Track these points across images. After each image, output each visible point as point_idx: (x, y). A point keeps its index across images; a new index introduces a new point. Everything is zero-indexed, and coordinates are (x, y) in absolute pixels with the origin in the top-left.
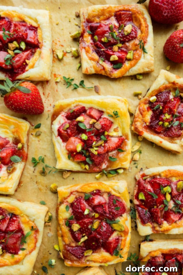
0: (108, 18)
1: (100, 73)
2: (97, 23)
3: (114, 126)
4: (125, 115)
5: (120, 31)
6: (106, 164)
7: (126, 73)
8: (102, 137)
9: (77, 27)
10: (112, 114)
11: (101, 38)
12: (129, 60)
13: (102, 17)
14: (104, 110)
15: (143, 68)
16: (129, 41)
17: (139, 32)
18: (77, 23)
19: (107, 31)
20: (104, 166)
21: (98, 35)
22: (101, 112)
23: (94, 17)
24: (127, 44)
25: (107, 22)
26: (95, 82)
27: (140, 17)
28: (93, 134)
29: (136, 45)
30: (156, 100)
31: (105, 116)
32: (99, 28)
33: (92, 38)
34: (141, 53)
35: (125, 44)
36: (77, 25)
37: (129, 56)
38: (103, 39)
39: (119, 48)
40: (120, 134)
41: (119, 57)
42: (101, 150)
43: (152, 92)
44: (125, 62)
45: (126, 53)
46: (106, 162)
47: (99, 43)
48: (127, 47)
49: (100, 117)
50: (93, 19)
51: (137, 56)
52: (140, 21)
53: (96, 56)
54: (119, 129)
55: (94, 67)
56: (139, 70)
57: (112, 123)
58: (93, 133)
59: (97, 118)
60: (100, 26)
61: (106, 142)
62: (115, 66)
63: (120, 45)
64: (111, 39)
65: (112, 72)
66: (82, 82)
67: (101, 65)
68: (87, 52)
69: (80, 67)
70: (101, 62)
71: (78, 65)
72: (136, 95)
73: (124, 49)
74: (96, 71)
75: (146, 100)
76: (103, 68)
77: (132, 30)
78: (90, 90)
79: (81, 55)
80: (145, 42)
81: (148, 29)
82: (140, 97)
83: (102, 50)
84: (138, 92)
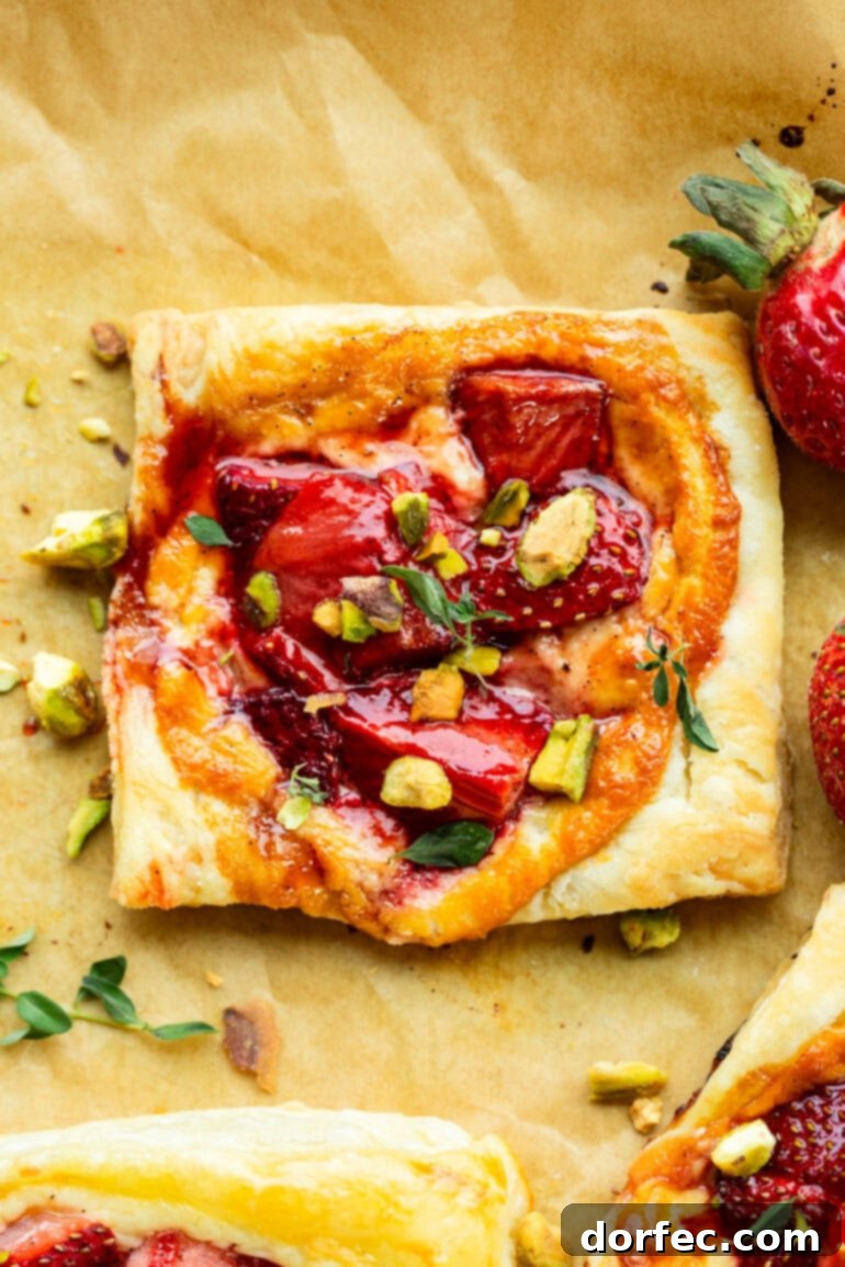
0: (394, 426)
1: (282, 901)
2: (289, 456)
5: (490, 536)
9: (105, 459)
11: (315, 600)
12: (554, 797)
13: (331, 411)
16: (563, 629)
17: (659, 557)
18: (100, 426)
19: (372, 546)
21: (285, 572)
23: (256, 400)
24: (548, 651)
25: (387, 457)
27: (675, 427)
29: (627, 667)
32: (302, 520)
33: (233, 585)
34: (666, 743)
35: (531, 652)
36: (101, 441)
37: (559, 763)
38: (325, 615)
39: (471, 682)
41: (457, 778)
44: (515, 816)
45: (534, 736)
47: (290, 645)
48: (542, 680)
50: (245, 421)
51: (621, 769)
52: (672, 462)
55: (223, 857)
56: (639, 887)
60: (309, 500)
62: (423, 848)
63: (484, 661)
64: (391, 620)
65: (392, 894)
66: (110, 972)
67: (290, 836)
68: (172, 715)
69: (101, 831)
70: (296, 813)
71: (85, 814)
72: (616, 1097)
73: (518, 696)
74: (239, 887)
75: (686, 1151)
76: (315, 865)
77: (599, 542)
78: (178, 1043)
79: (112, 732)
80: (705, 652)
81: (733, 544)
82: (649, 1111)
83: (313, 704)
84: (626, 1069)
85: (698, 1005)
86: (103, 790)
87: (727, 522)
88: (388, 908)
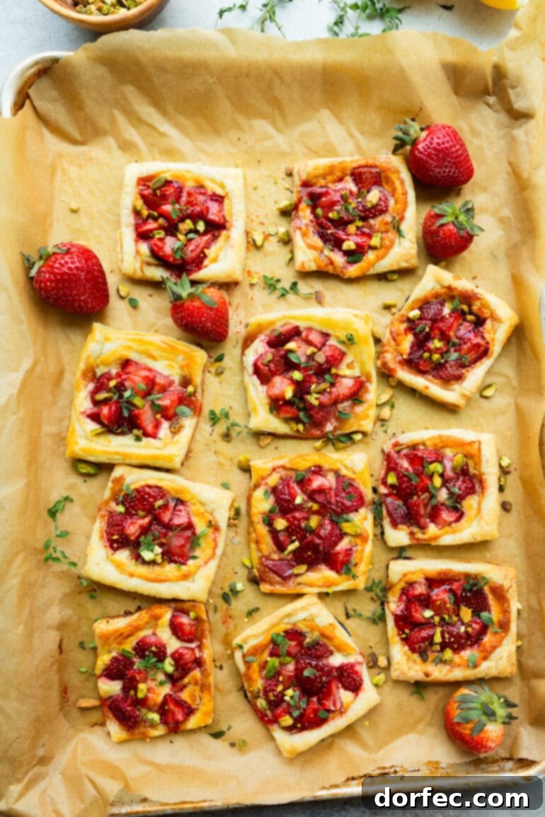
0: (341, 180)
1: (325, 270)
2: (322, 187)
3: (348, 360)
4: (366, 341)
5: (360, 200)
6: (332, 424)
7: (369, 269)
8: (327, 377)
9: (288, 193)
10: (344, 339)
11: (328, 212)
12: (374, 248)
13: (330, 178)
14: (330, 331)
15: (398, 263)
16: (374, 216)
17: (392, 202)
18: (288, 186)
19: (338, 201)
20: (329, 427)
21: (323, 207)
22: (326, 336)
23: (316, 177)
24: (372, 222)
25: (339, 186)
26: (317, 285)
27: (394, 177)
28: (311, 372)
29: (387, 223)
30: (419, 316)
31: (332, 342)
32: (325, 197)
33: (313, 212)
34: (395, 238)
35: (368, 222)
36: (288, 189)
37: (375, 241)
38: (330, 215)
39: (358, 228)
40: (357, 372)
41: (357, 244)
42: (325, 399)
43: (414, 302)
44: (367, 252)
45: (370, 236)
46: (333, 420)
47: (325, 221)
48: (371, 227)
49: (324, 344)
50: (314, 181)
51: (387, 242)
52: (393, 184)
53: (319, 242)
54: (355, 364)
55: (315, 261)
56: (391, 265)
57: (343, 354)
58: (311, 370)
59: (319, 345)
60: (327, 193)
61: (332, 385)
62: (350, 259)
63: (360, 224)
64: (344, 215)
65: (345, 268)
66: (295, 284)
67: (326, 256)
68: (304, 235)
69: (292, 259)
70: (327, 252)
71: (289, 256)
72: (388, 307)
73: (366, 230)
74: (318, 266)
75: (403, 316)
76: (331, 263)
77: (380, 199)
78: (307, 298)
79: (294, 241)
80: (402, 219)
81: (406, 198)
82: (394, 310)
83: (329, 232)
84: (390, 301)
85: (401, 290)
86: (292, 252)
87: (405, 194)
88: (344, 270)
